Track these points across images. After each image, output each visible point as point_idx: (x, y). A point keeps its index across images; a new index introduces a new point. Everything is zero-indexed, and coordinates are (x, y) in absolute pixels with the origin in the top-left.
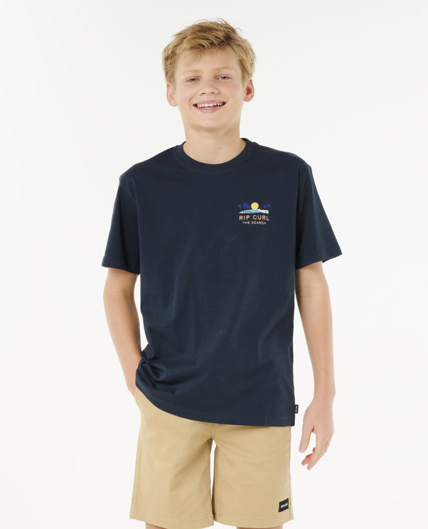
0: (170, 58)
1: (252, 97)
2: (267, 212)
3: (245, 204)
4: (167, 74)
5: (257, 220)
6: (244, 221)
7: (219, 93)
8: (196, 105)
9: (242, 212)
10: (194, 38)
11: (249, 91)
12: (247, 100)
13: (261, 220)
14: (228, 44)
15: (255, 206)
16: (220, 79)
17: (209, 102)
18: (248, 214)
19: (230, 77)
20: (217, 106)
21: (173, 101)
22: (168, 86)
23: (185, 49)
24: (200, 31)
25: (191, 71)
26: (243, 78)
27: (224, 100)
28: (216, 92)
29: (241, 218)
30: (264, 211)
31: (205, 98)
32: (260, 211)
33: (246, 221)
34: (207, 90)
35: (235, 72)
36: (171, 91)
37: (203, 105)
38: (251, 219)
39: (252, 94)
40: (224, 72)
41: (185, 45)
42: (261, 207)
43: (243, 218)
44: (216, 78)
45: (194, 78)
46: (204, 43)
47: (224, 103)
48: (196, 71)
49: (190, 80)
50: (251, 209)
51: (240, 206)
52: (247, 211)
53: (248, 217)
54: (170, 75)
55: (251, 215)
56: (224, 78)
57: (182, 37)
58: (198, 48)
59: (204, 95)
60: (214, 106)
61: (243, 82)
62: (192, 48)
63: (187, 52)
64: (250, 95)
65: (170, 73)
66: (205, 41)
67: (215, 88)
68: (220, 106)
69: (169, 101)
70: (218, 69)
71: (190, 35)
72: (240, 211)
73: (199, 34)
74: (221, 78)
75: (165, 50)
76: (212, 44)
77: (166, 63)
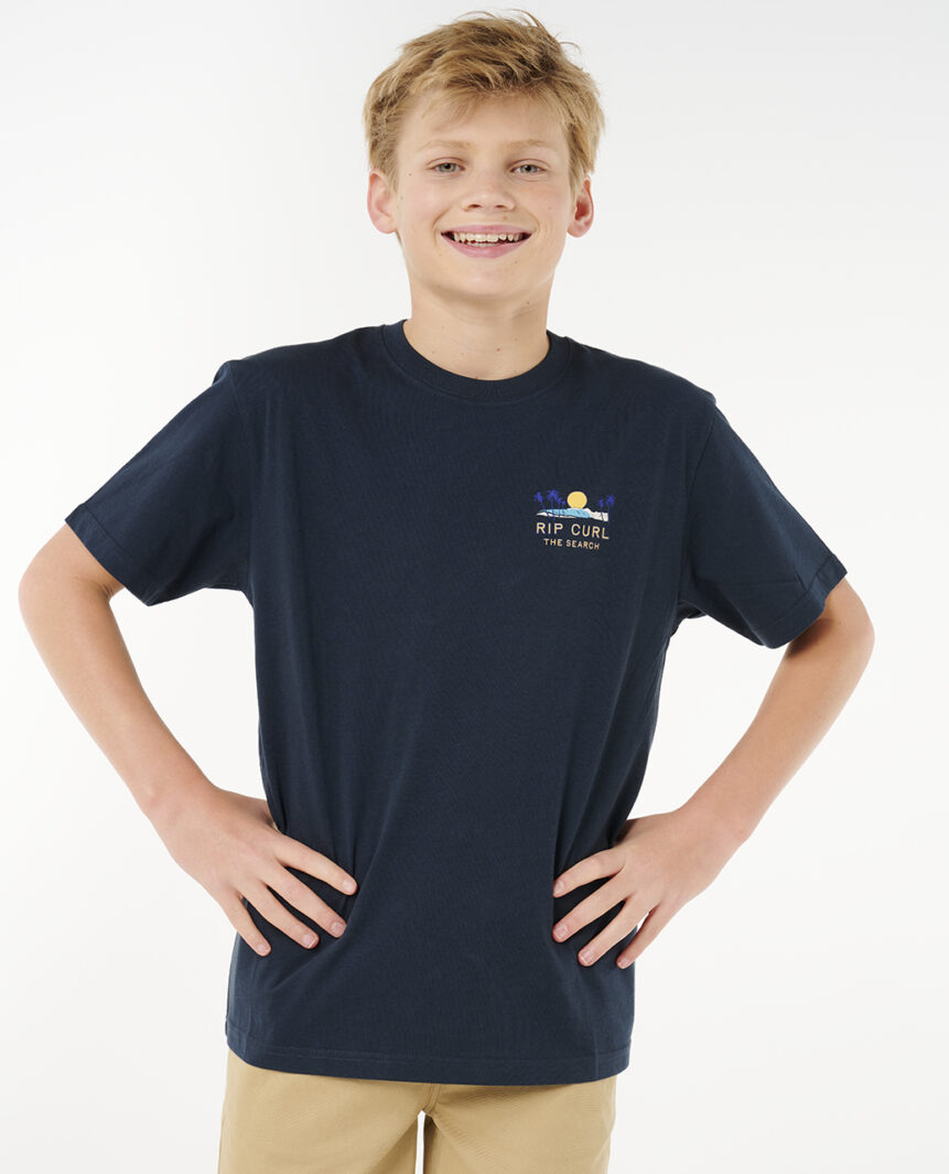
0: (388, 106)
1: (588, 224)
2: (605, 517)
3: (553, 494)
4: (374, 145)
5: (580, 538)
6: (547, 536)
7: (514, 210)
8: (449, 235)
9: (544, 514)
10: (463, 57)
11: (583, 210)
12: (576, 231)
13: (589, 539)
14: (548, 81)
15: (577, 502)
16: (519, 170)
17: (486, 230)
18: (558, 520)
19: (545, 167)
20: (507, 241)
21: (384, 220)
22: (374, 178)
23: (435, 85)
24: (481, 40)
25: (445, 144)
26: (574, 173)
27: (526, 228)
28: (510, 205)
29: (540, 527)
30: (597, 516)
31: (477, 219)
32: (589, 513)
33: (553, 536)
34: (483, 198)
35: (556, 156)
36: (379, 191)
37: (470, 237)
38: (565, 534)
39: (589, 217)
40: (532, 154)
41: (438, 74)
42: (591, 505)
43: (546, 530)
44: (511, 167)
45: (449, 161)
46: (489, 71)
47: (525, 236)
48: (459, 145)
49: (440, 166)
50: (567, 506)
51: (539, 497)
52: (556, 511)
53: (558, 527)
54: (383, 150)
55: (567, 522)
56: (529, 168)
57: (428, 52)
58: (471, 85)
59: (477, 210)
60: (500, 241)
61: (572, 185)
62: (454, 83)
63: (439, 95)
64: (583, 220)
65: (383, 145)
66: (490, 67)
67: (507, 195)
68: (513, 241)
69: (374, 219)
70: (518, 145)
71: (453, 48)
72: (540, 509)
73: (477, 46)
74: (519, 166)
75: (377, 83)
76: (509, 76)
77: (374, 118)
